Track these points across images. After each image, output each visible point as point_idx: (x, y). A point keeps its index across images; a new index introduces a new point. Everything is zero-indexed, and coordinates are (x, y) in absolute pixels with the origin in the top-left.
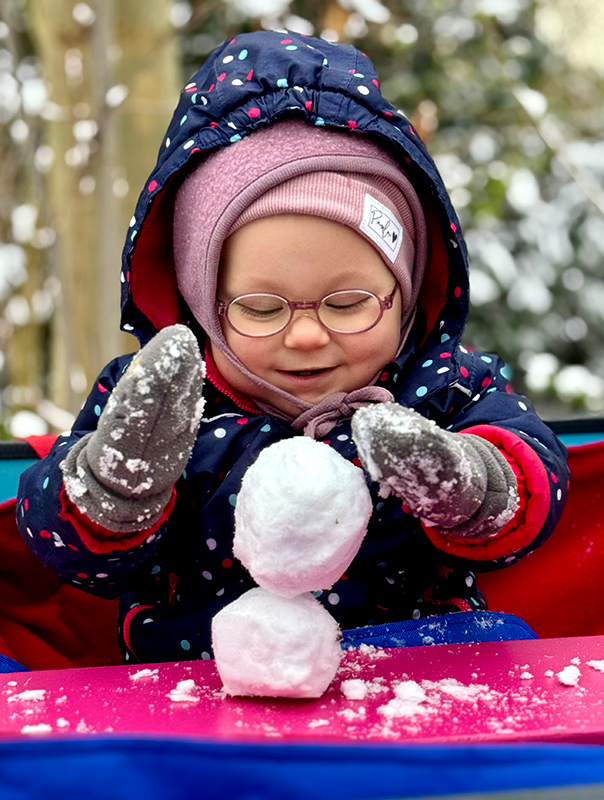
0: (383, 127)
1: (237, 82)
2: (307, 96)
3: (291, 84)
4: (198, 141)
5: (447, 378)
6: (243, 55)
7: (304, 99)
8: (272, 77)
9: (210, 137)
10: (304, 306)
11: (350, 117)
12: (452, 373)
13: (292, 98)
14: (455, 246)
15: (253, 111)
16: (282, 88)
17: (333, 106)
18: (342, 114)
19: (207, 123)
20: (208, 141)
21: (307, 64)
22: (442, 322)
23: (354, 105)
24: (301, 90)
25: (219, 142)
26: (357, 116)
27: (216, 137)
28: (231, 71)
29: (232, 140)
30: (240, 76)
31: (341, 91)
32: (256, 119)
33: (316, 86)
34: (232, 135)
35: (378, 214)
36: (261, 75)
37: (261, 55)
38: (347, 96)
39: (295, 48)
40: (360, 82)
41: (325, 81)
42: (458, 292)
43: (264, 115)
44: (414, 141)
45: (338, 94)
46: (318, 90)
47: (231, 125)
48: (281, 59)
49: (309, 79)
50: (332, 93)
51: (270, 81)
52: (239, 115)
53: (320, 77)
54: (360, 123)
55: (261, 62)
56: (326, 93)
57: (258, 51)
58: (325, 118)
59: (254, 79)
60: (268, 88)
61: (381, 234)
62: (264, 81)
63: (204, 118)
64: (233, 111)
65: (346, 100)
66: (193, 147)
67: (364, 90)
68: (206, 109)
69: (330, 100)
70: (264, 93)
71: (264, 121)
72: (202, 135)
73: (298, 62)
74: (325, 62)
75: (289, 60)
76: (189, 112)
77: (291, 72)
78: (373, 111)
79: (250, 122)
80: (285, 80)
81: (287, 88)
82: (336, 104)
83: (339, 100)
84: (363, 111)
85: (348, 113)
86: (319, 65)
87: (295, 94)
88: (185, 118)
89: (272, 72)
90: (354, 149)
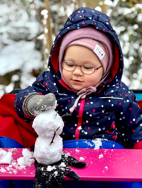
0: (110, 32)
1: (81, 16)
2: (95, 22)
3: (92, 19)
4: (70, 28)
5: (118, 89)
6: (83, 11)
7: (95, 23)
8: (88, 17)
9: (73, 27)
10: (78, 66)
11: (104, 28)
12: (119, 88)
13: (92, 22)
14: (121, 60)
15: (83, 23)
16: (90, 19)
17: (100, 25)
18: (102, 27)
19: (73, 24)
20: (72, 28)
21: (96, 16)
22: (116, 77)
23: (105, 26)
24: (94, 20)
25: (75, 28)
26: (105, 28)
27: (74, 27)
28: (80, 14)
29: (78, 28)
30: (82, 15)
31: (103, 22)
32: (84, 25)
33: (97, 20)
34: (78, 27)
35: (99, 49)
36: (86, 16)
37: (86, 12)
38: (104, 24)
39: (94, 12)
40: (107, 21)
41: (100, 20)
42: (120, 70)
43: (85, 24)
44: (116, 36)
45: (102, 23)
46: (98, 21)
47: (78, 25)
48: (91, 13)
49: (96, 19)
50: (101, 22)
51: (88, 18)
52: (80, 23)
53: (99, 19)
54: (105, 30)
55: (87, 13)
56: (99, 22)
57: (86, 11)
58: (98, 27)
59: (85, 16)
60: (87, 19)
61: (99, 53)
62: (87, 17)
63: (72, 23)
64: (79, 22)
65: (103, 25)
66: (69, 28)
67: (107, 23)
68: (73, 21)
69: (100, 24)
70: (86, 20)
71: (85, 25)
72: (71, 26)
73: (95, 15)
74: (100, 16)
75: (93, 14)
76: (69, 21)
77: (93, 17)
78: (108, 28)
79: (82, 25)
80: (91, 18)
81: (91, 20)
82: (101, 25)
83: (102, 24)
84: (106, 28)
85: (103, 27)
86: (99, 16)
87: (93, 21)
88: (68, 22)
89: (88, 16)
90: (96, 35)
